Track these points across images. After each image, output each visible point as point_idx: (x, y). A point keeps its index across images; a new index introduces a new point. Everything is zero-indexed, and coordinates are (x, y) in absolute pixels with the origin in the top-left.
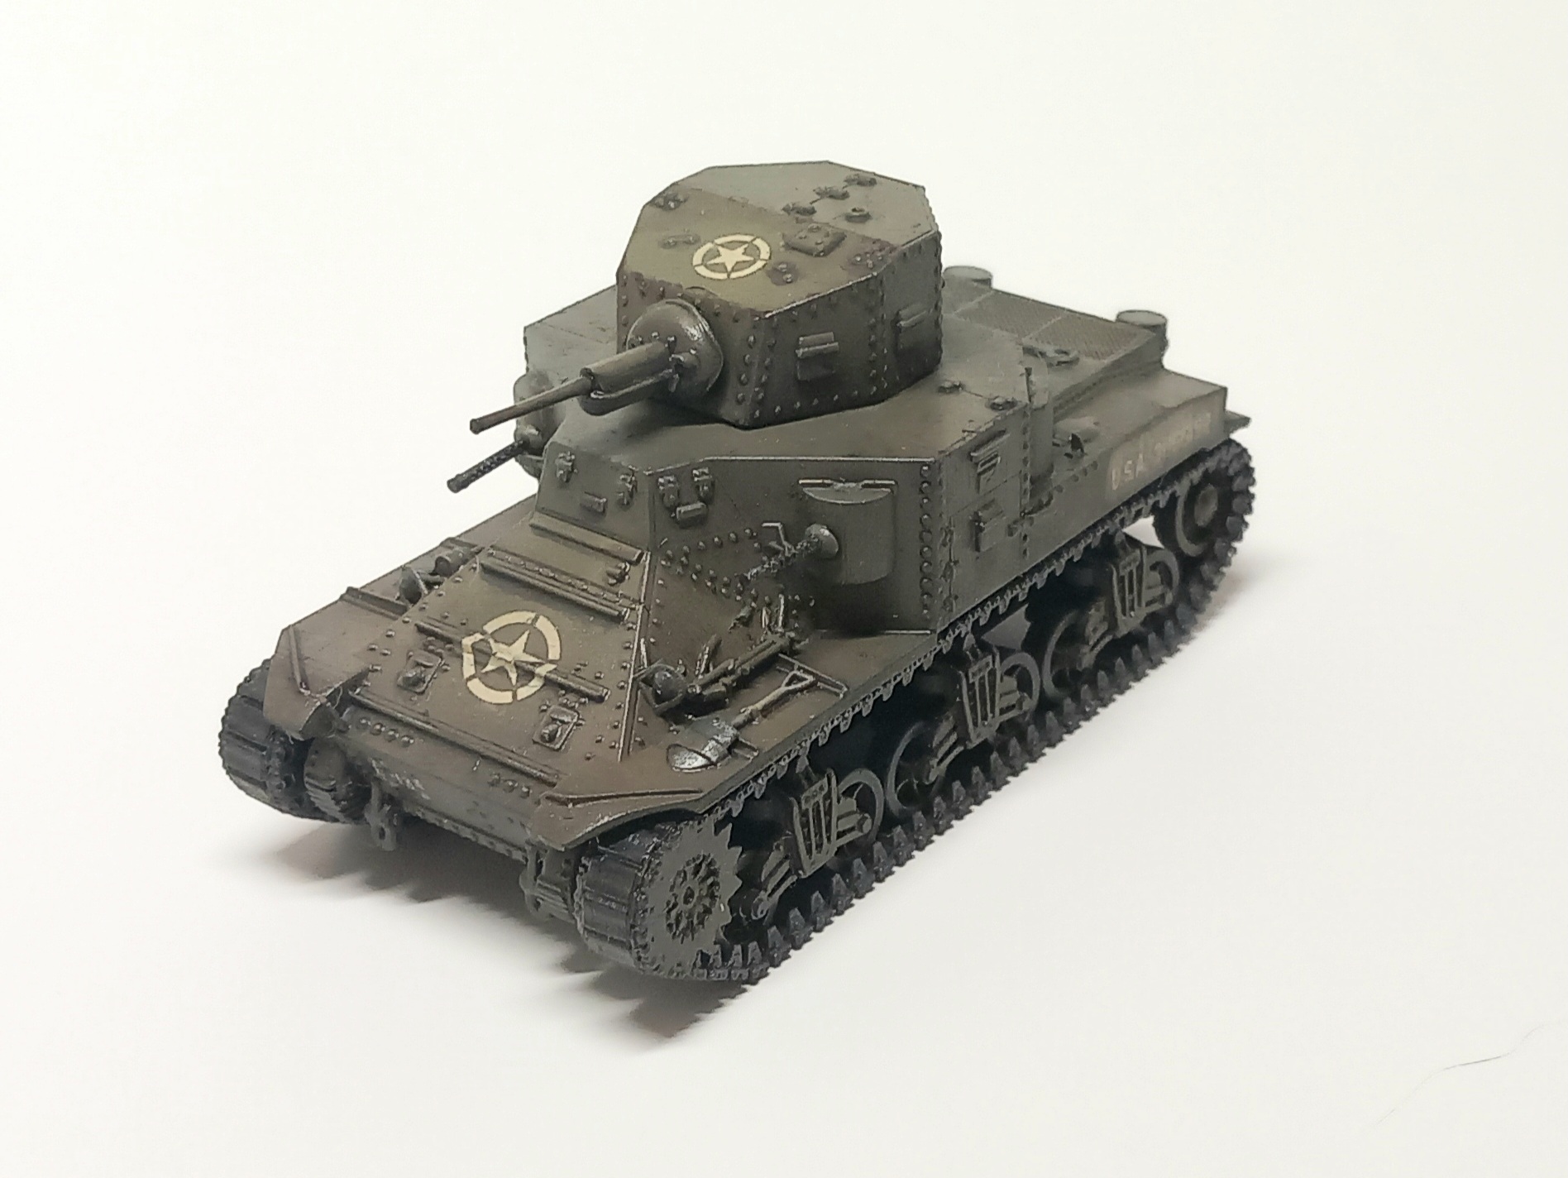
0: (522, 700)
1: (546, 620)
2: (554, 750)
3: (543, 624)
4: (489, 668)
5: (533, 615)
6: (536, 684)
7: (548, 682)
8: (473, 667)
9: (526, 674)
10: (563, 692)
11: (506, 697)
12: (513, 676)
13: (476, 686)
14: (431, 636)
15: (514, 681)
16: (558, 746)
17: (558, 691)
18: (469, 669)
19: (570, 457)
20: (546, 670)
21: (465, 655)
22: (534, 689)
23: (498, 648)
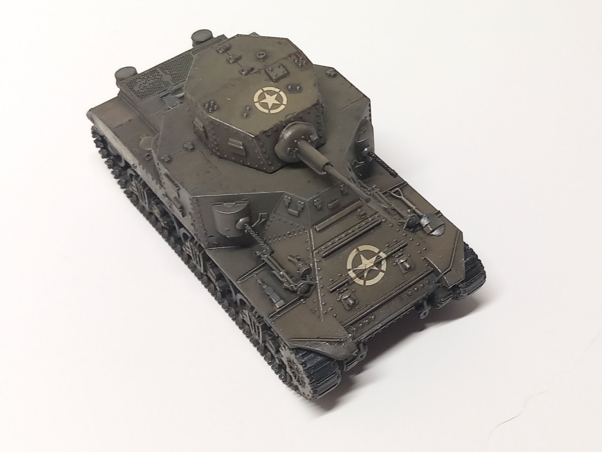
0: (386, 269)
1: (361, 246)
3: (362, 248)
4: (365, 275)
5: (355, 250)
6: (384, 263)
7: (387, 258)
8: (361, 280)
9: (378, 264)
10: (394, 255)
11: (381, 275)
13: (369, 283)
14: (337, 290)
15: (377, 269)
18: (361, 282)
19: (319, 199)
20: (383, 255)
21: (355, 280)
22: (385, 264)
23: (361, 267)
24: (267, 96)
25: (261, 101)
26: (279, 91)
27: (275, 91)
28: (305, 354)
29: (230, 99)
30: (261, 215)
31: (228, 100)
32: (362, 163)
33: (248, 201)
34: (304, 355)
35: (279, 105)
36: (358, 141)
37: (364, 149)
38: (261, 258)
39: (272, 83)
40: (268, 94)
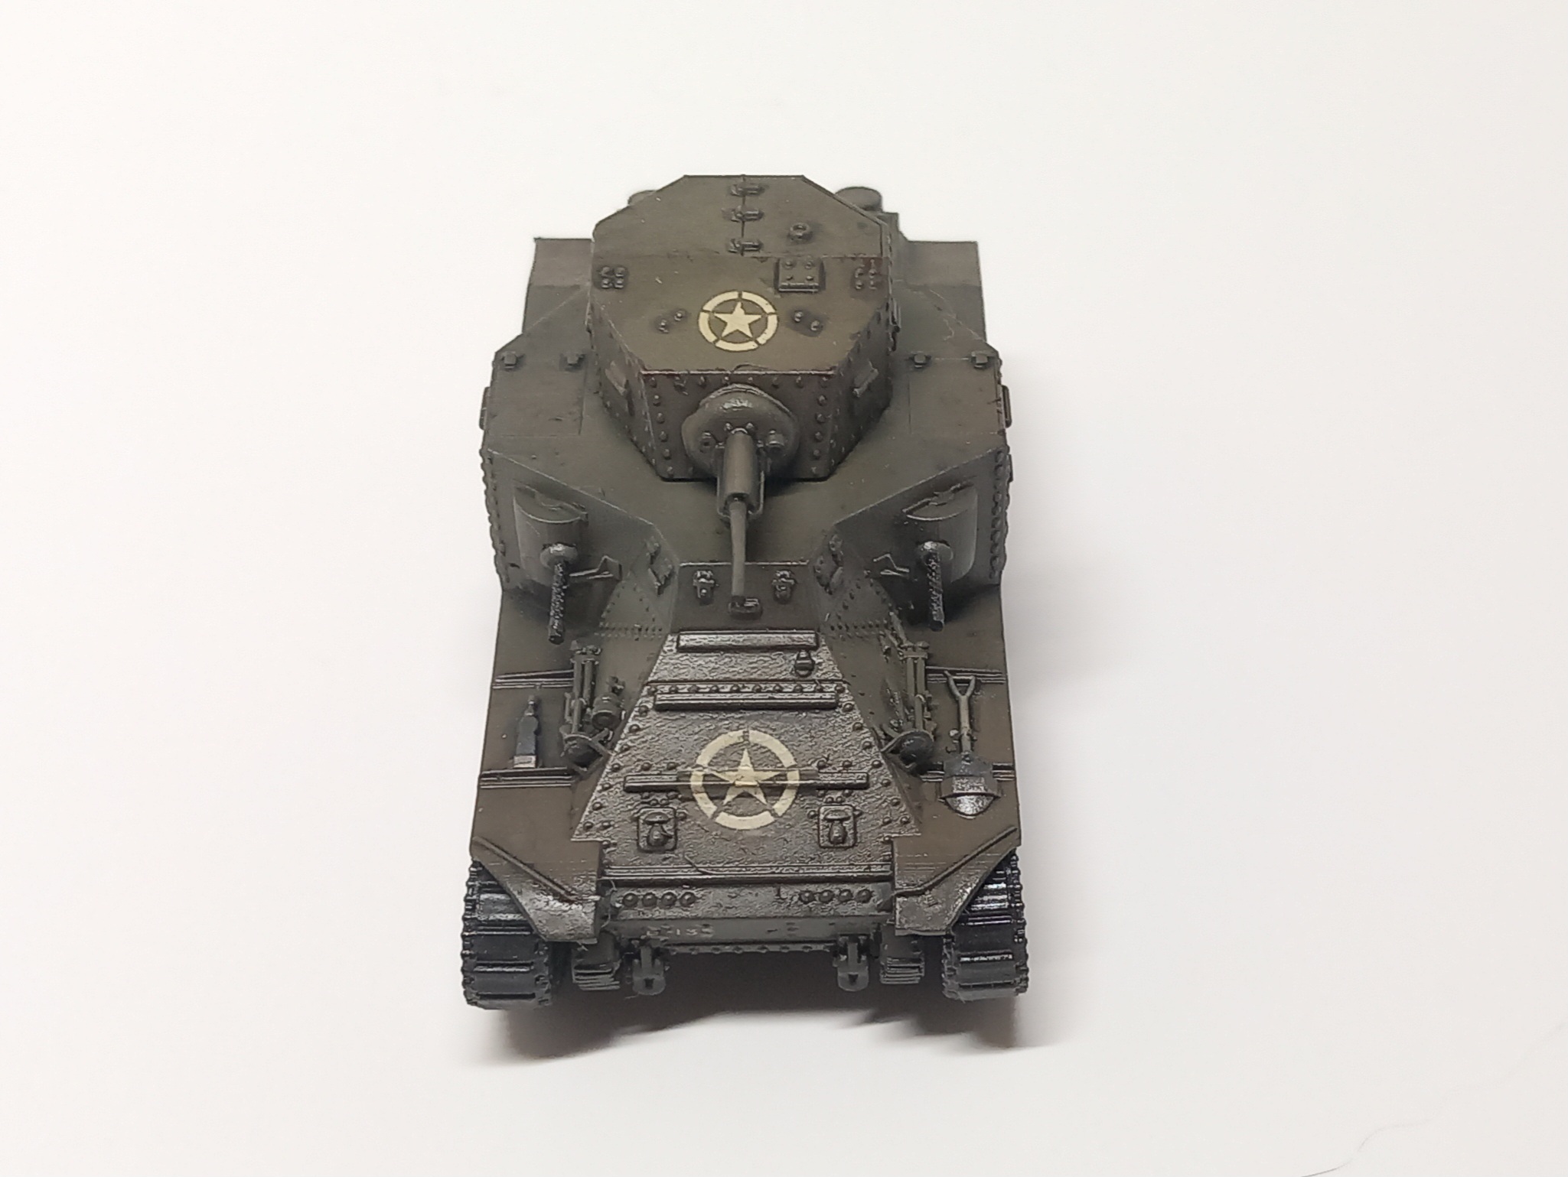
0: (784, 814)
1: (756, 732)
2: (849, 847)
3: (756, 737)
4: (730, 798)
5: (742, 732)
6: (788, 797)
7: (801, 790)
8: (711, 804)
9: (773, 790)
10: (822, 792)
11: (765, 818)
12: (761, 797)
13: (726, 820)
14: (644, 792)
15: (764, 801)
16: (851, 842)
17: (818, 793)
18: (708, 808)
19: (709, 574)
20: (794, 778)
21: (697, 796)
22: (791, 800)
23: (729, 777)
24: (738, 310)
25: (717, 313)
26: (771, 314)
27: (762, 309)
28: (490, 886)
29: (660, 282)
30: (606, 559)
31: (656, 281)
32: (905, 573)
33: (585, 513)
34: (485, 886)
35: (748, 339)
36: (911, 514)
37: (924, 542)
38: (572, 657)
39: (771, 290)
40: (742, 307)
